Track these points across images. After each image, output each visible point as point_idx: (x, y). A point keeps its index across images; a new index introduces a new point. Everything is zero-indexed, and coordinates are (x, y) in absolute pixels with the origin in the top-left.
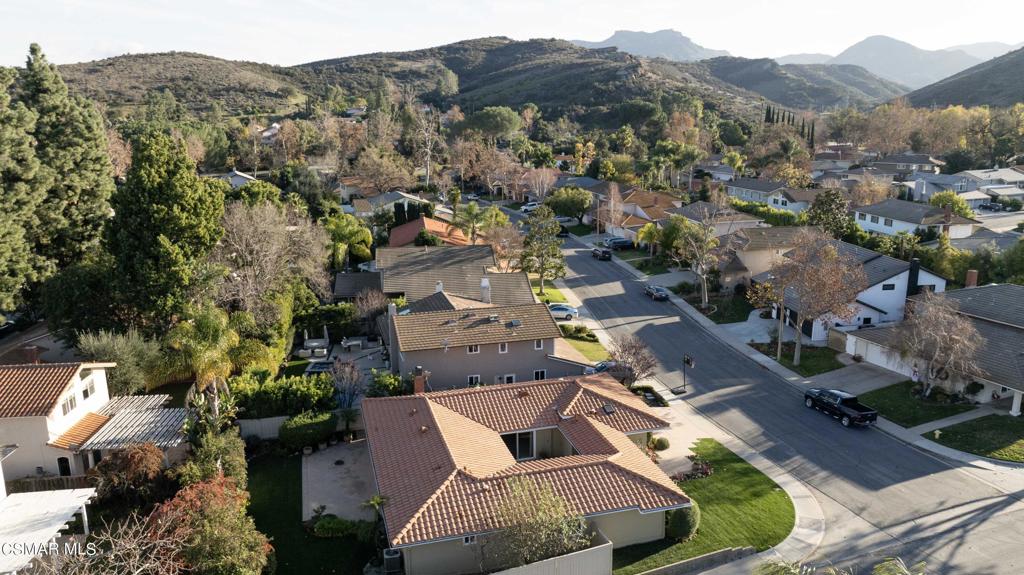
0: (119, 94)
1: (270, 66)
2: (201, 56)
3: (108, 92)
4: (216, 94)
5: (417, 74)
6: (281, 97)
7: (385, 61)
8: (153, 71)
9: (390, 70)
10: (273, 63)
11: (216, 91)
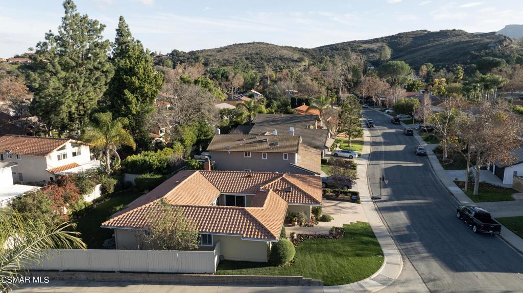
0: (228, 61)
1: (298, 48)
2: (266, 44)
3: (223, 60)
4: (268, 61)
5: (372, 51)
6: (298, 62)
7: (356, 45)
8: (244, 51)
9: (357, 49)
10: (299, 47)
11: (269, 59)
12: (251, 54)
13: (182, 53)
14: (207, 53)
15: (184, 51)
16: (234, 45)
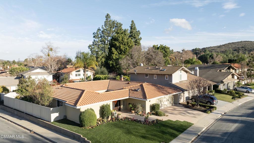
11: (251, 50)
12: (238, 48)
13: (198, 49)
14: (211, 48)
15: (200, 48)
16: (228, 43)
